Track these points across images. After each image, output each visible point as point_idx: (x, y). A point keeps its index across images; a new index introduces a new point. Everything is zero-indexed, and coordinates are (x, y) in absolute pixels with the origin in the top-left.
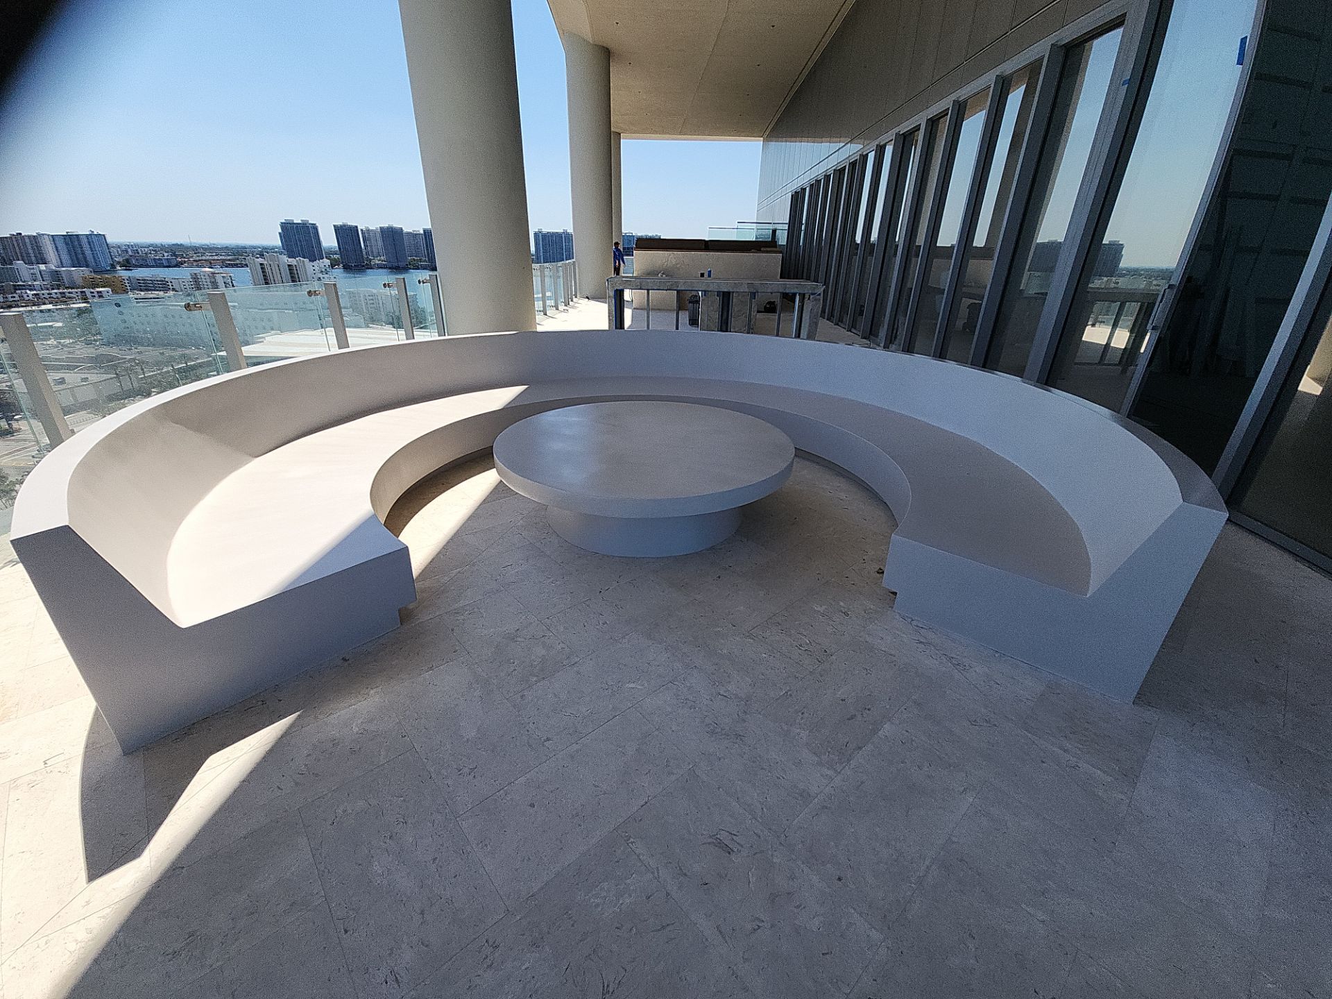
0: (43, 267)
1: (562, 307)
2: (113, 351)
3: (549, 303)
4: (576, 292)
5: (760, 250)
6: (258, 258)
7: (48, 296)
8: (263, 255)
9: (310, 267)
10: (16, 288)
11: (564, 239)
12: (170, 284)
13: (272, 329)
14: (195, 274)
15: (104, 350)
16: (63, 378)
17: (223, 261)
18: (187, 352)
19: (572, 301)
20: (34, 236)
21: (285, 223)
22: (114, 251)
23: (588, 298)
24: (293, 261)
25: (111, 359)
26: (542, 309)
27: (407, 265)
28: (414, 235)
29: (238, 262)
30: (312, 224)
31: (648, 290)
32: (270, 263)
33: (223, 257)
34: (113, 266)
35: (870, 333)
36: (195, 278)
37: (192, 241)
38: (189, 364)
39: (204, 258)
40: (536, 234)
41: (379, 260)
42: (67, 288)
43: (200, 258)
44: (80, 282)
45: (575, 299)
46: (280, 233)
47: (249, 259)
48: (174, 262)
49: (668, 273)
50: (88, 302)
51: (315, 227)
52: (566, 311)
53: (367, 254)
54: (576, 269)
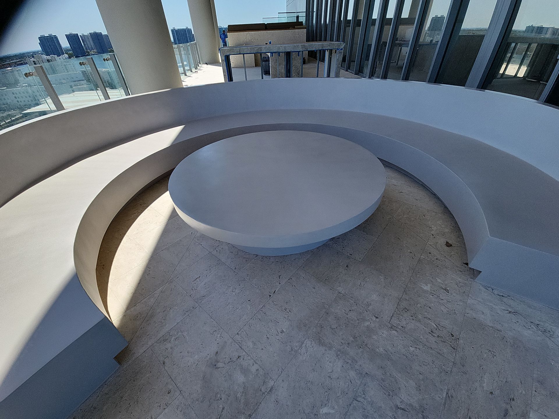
1: (194, 70)
3: (187, 68)
4: (199, 61)
5: (295, 28)
6: (31, 58)
8: (34, 56)
9: (59, 59)
11: (187, 31)
17: (15, 63)
18: (10, 113)
19: (198, 66)
21: (41, 37)
23: (206, 64)
24: (49, 57)
26: (183, 72)
29: (22, 62)
30: (54, 36)
31: (244, 54)
32: (38, 60)
33: (15, 61)
35: (359, 72)
38: (12, 119)
39: (6, 63)
40: (172, 31)
41: (94, 52)
43: (5, 63)
45: (200, 65)
46: (39, 43)
47: (28, 60)
51: (56, 37)
52: (196, 72)
53: (87, 49)
54: (197, 46)
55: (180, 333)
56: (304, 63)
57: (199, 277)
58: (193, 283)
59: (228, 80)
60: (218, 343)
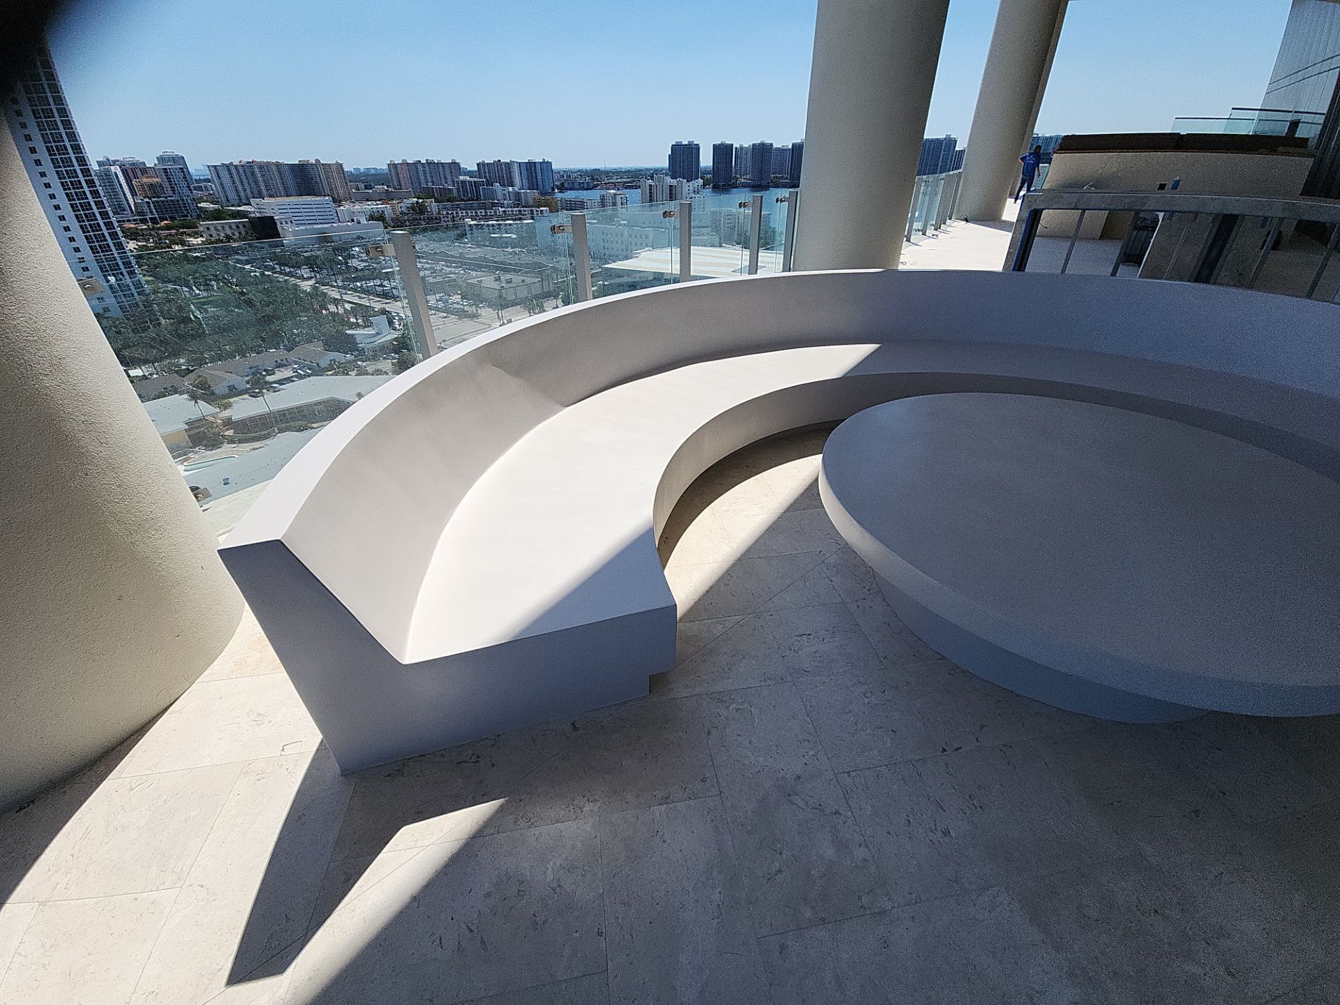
0: (510, 189)
1: (931, 232)
2: (542, 259)
3: (919, 227)
4: (952, 212)
6: (648, 180)
7: (510, 213)
8: (653, 177)
9: (687, 187)
10: (494, 205)
11: (944, 146)
12: (585, 204)
13: (647, 246)
14: (603, 195)
15: (537, 259)
16: (511, 279)
17: (624, 183)
19: (945, 223)
20: (508, 163)
21: (675, 145)
22: (556, 176)
23: (966, 220)
24: (674, 182)
25: (539, 265)
27: (769, 183)
28: (782, 151)
29: (634, 184)
30: (696, 145)
31: (1084, 210)
32: (657, 184)
33: (625, 180)
34: (553, 190)
36: (603, 198)
37: (607, 166)
39: (612, 181)
41: (745, 179)
42: (523, 207)
43: (609, 181)
44: (531, 202)
45: (948, 222)
46: (669, 155)
47: (642, 181)
48: (591, 185)
49: (1099, 184)
50: (534, 220)
51: (697, 147)
52: (935, 237)
53: (736, 172)
54: (962, 182)
55: (746, 705)
56: (1276, 246)
57: (809, 635)
58: (795, 638)
59: (1015, 266)
60: (805, 764)
